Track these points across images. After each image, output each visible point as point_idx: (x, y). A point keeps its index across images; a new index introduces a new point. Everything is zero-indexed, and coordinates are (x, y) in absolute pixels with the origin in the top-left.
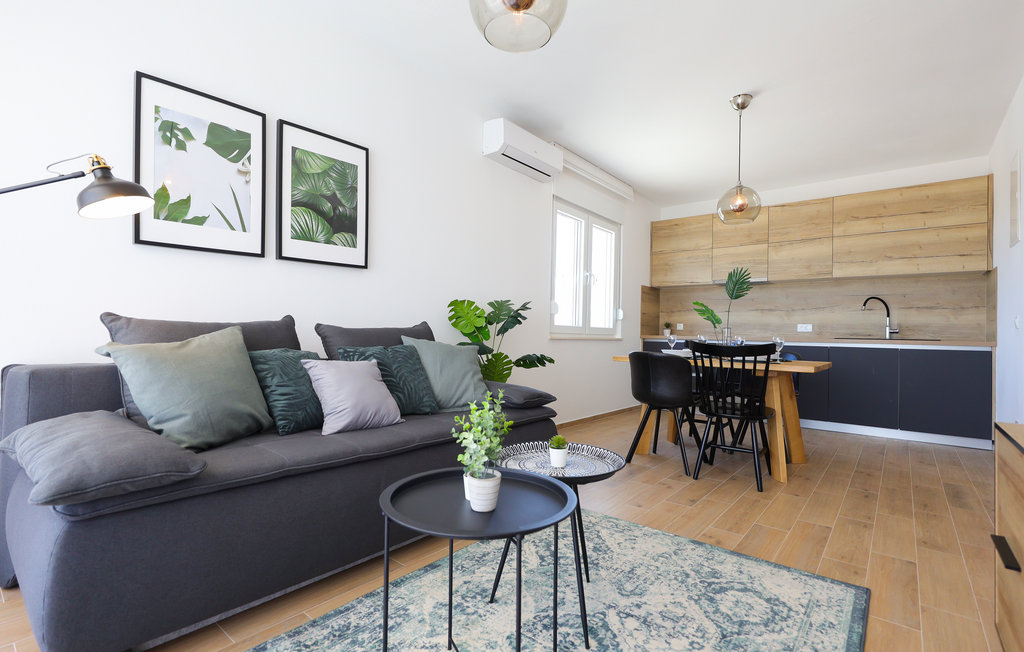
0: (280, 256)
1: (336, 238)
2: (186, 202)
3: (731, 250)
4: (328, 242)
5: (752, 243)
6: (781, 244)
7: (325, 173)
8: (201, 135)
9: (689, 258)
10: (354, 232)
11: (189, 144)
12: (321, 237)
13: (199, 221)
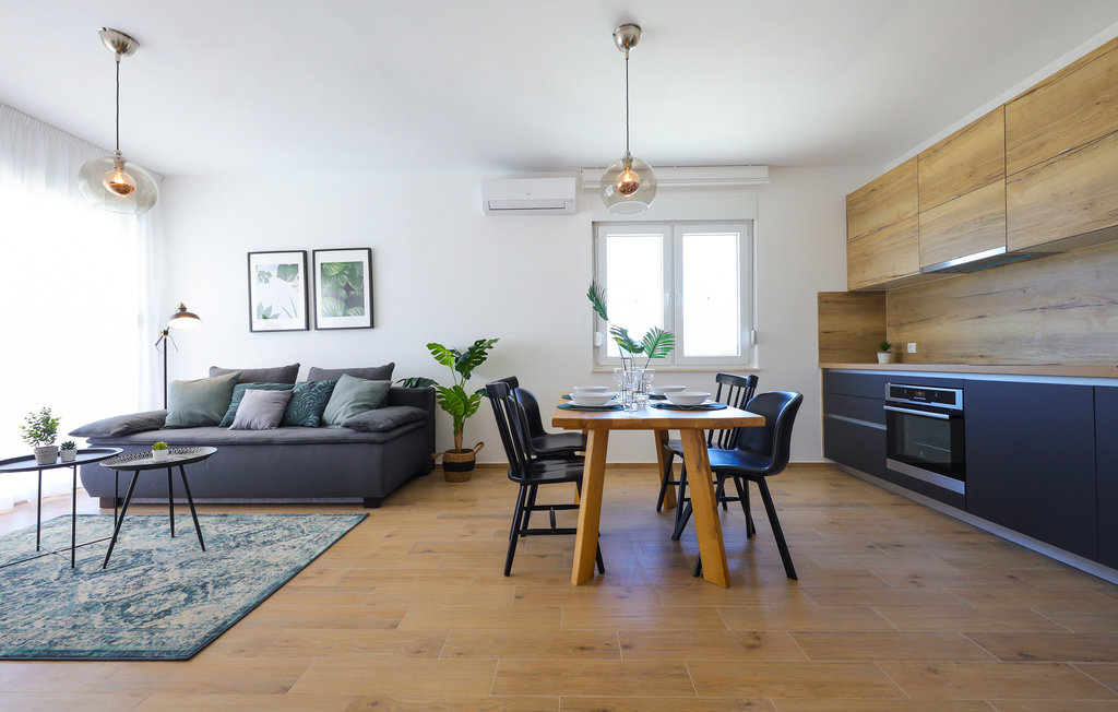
0: (316, 329)
1: (350, 311)
2: (270, 309)
3: (946, 209)
4: (345, 315)
5: (979, 186)
6: (1030, 172)
7: (341, 272)
8: (275, 273)
9: (889, 238)
10: (363, 306)
11: (270, 279)
12: (340, 313)
13: (276, 317)
